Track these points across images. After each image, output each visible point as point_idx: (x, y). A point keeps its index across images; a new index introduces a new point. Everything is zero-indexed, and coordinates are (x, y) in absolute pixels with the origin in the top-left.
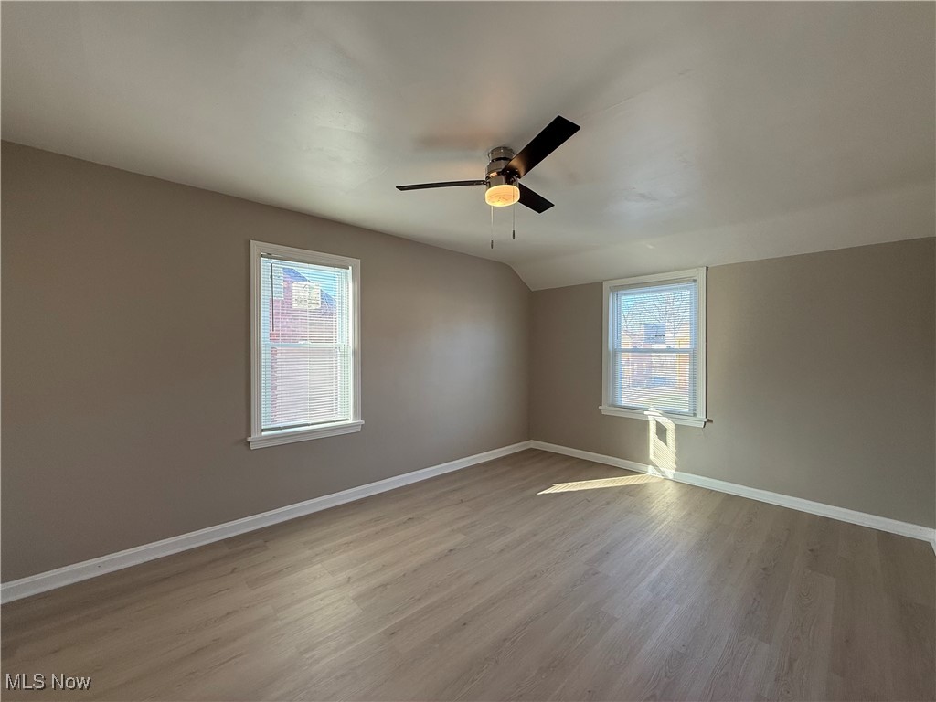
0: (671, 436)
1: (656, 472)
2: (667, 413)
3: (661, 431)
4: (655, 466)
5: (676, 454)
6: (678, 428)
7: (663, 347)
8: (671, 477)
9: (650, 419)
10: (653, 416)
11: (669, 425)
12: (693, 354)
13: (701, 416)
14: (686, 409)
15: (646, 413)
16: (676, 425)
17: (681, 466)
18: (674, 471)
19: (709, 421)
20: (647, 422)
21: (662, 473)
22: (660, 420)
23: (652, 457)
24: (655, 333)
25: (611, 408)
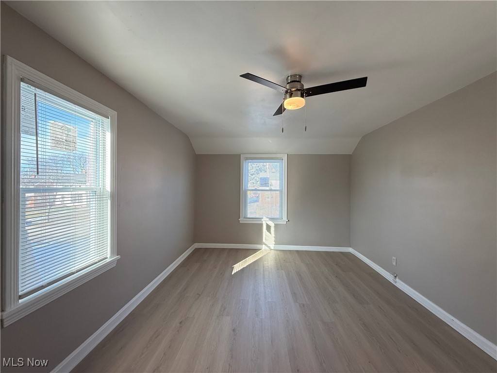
0: (272, 229)
1: (266, 247)
2: (272, 219)
3: (268, 228)
4: (265, 244)
5: (275, 237)
6: (276, 226)
7: (268, 188)
8: (273, 248)
9: (264, 222)
10: (265, 221)
11: (272, 224)
12: (281, 191)
13: (285, 219)
14: (278, 216)
15: (262, 220)
16: (275, 224)
17: (277, 242)
18: (274, 245)
19: (289, 221)
20: (262, 225)
21: (269, 247)
22: (268, 223)
23: (264, 241)
24: (265, 182)
25: (245, 219)
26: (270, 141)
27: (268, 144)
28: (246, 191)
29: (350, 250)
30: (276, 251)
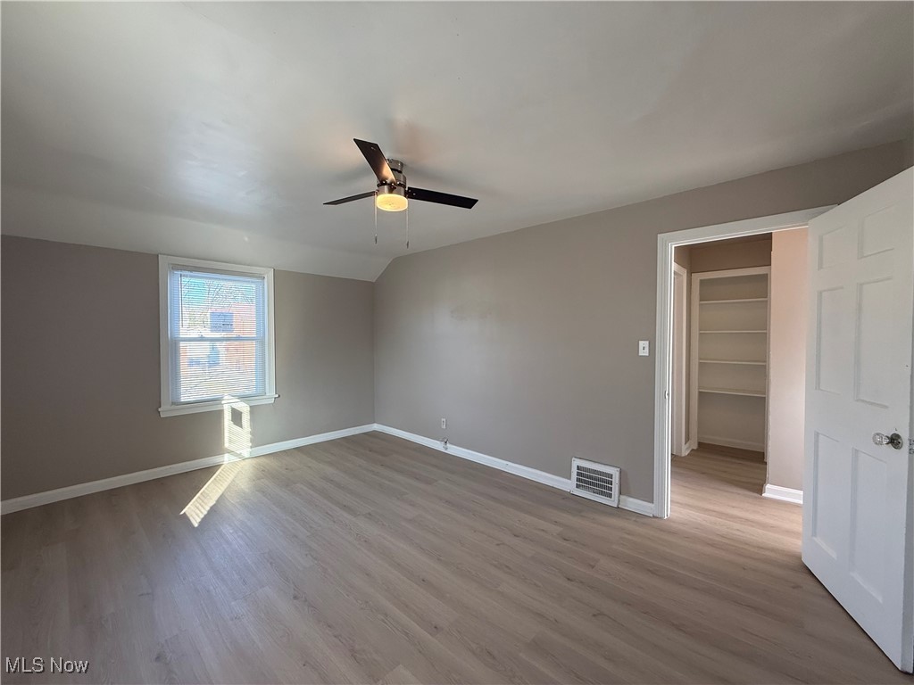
0: (246, 419)
1: (233, 457)
2: (243, 398)
3: (237, 417)
4: (230, 452)
5: (251, 433)
6: (253, 409)
7: (234, 335)
8: (247, 455)
9: (226, 407)
10: (229, 405)
11: (244, 407)
12: (261, 341)
13: (271, 393)
14: (255, 391)
15: (223, 402)
16: (251, 407)
17: (256, 442)
18: (250, 450)
19: (279, 396)
20: (220, 413)
21: (238, 455)
22: (235, 406)
23: (227, 445)
24: (222, 321)
25: (173, 407)
26: (246, 239)
27: (238, 242)
28: (175, 344)
29: (376, 427)
30: (254, 461)
